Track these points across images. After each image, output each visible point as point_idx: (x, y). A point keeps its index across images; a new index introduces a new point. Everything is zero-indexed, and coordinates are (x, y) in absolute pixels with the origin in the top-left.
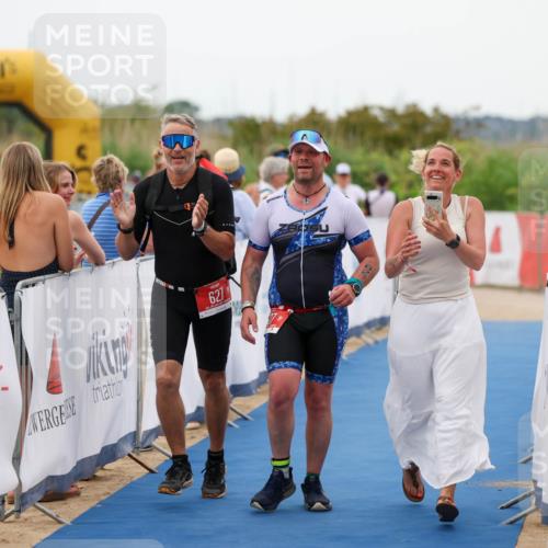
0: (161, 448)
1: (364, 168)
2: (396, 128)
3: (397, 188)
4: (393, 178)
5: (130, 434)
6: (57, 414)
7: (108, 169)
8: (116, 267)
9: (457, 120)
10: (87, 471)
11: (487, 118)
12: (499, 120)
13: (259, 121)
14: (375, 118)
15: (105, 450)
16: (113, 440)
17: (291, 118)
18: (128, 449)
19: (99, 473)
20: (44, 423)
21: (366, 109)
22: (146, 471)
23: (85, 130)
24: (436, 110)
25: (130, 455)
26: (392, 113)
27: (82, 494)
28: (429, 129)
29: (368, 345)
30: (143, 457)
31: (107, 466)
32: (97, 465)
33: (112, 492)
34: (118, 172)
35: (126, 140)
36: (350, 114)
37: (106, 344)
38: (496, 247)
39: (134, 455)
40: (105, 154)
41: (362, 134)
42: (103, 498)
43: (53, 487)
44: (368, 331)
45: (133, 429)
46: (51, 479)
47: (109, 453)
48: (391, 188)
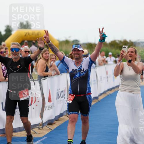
1: (115, 53)
2: (121, 45)
5: (66, 111)
6: (50, 106)
8: (62, 75)
9: (134, 43)
10: (57, 118)
13: (92, 44)
14: (117, 43)
16: (62, 112)
19: (59, 119)
20: (48, 109)
21: (115, 41)
24: (130, 41)
25: (66, 115)
26: (121, 42)
27: (56, 124)
28: (129, 45)
31: (61, 118)
32: (59, 117)
33: (62, 123)
37: (60, 92)
44: (116, 88)
46: (49, 120)
47: (61, 115)
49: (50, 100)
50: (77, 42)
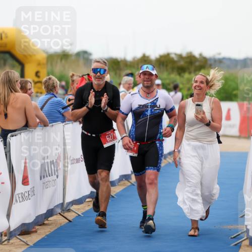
0: (74, 210)
1: (168, 81)
2: (182, 63)
3: (183, 91)
4: (181, 86)
5: (60, 204)
6: (27, 195)
7: (49, 82)
8: (53, 127)
9: (210, 59)
10: (41, 221)
11: (224, 58)
12: (230, 59)
13: (119, 60)
14: (173, 58)
15: (48, 211)
16: (52, 207)
17: (134, 59)
18: (59, 211)
19: (46, 222)
20: (21, 199)
21: (168, 54)
22: (68, 221)
23: (39, 64)
24: (201, 55)
25: (60, 214)
26: (180, 56)
27: (38, 232)
28: (197, 64)
29: (169, 163)
30: (66, 214)
31: (50, 219)
32: (45, 218)
33: (52, 231)
34: (54, 83)
35: (58, 69)
36: (161, 57)
37: (48, 163)
38: (228, 118)
39: (62, 214)
40: (48, 75)
41: (167, 66)
42: (48, 233)
43: (25, 228)
44: (169, 157)
45: (61, 202)
46: (23, 225)
47: (50, 213)
48: (180, 90)
49: (25, 181)
50: (86, 56)
